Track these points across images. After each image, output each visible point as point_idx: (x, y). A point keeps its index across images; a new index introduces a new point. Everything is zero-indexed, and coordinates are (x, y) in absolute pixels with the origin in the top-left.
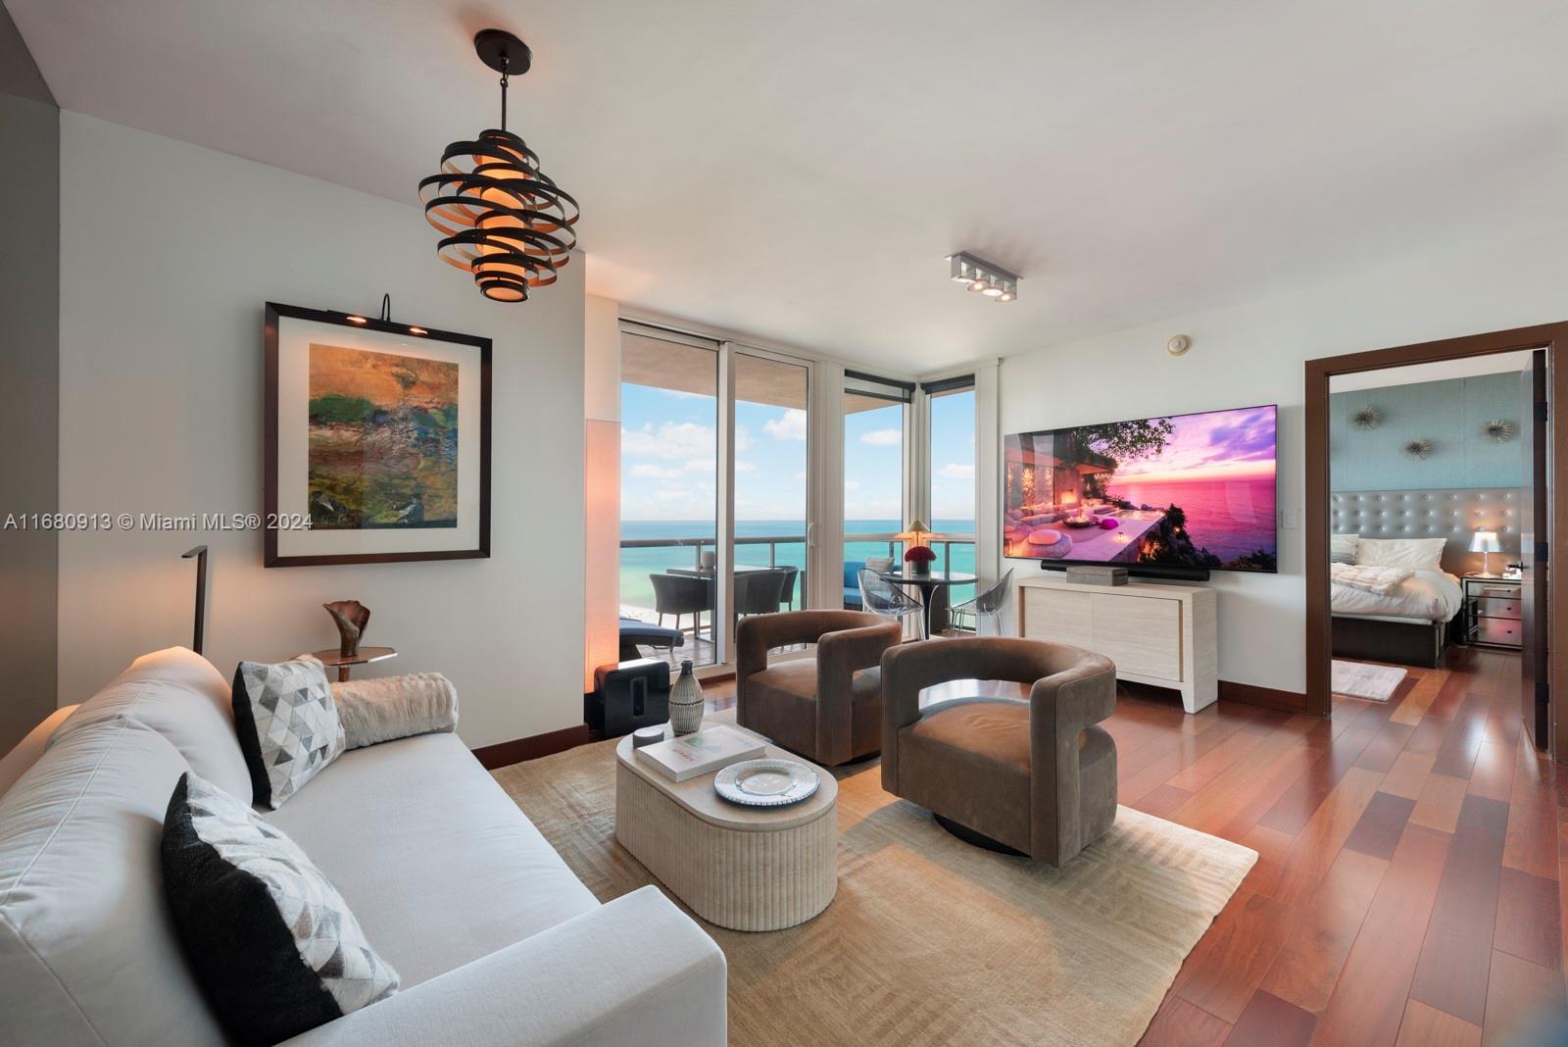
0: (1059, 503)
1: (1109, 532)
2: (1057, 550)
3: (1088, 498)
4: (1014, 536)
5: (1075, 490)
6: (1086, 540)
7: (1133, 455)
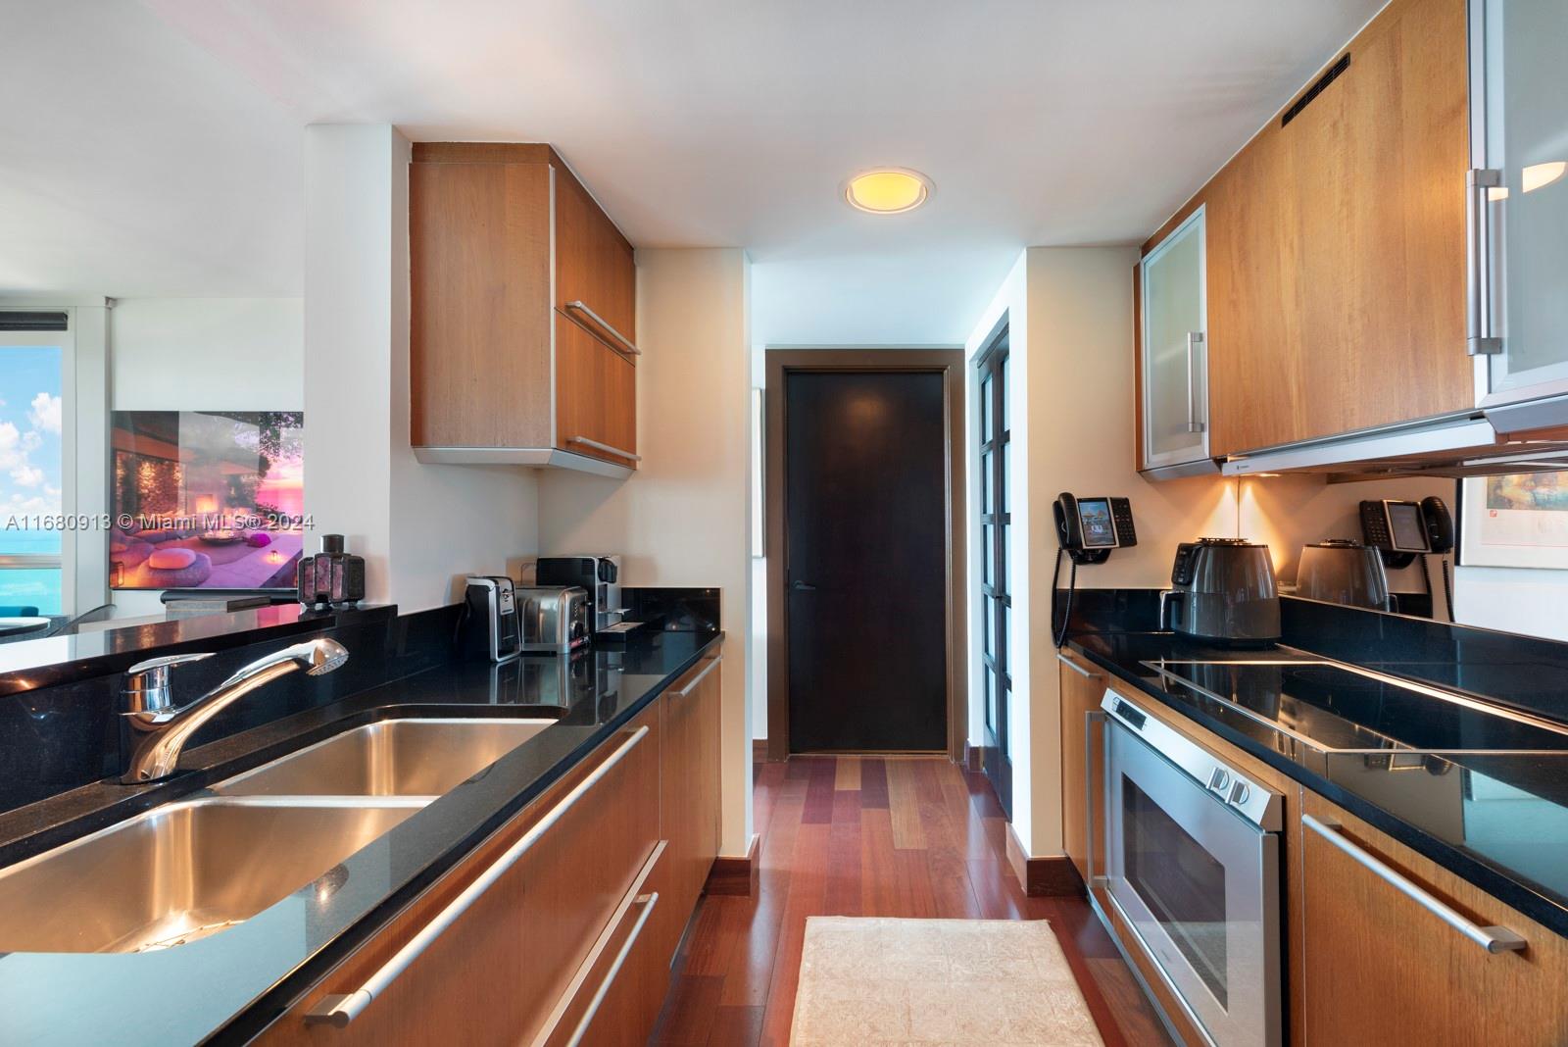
0: (194, 510)
1: (260, 551)
2: (190, 577)
3: (233, 507)
4: (126, 559)
5: (215, 495)
6: (231, 562)
7: (289, 454)
